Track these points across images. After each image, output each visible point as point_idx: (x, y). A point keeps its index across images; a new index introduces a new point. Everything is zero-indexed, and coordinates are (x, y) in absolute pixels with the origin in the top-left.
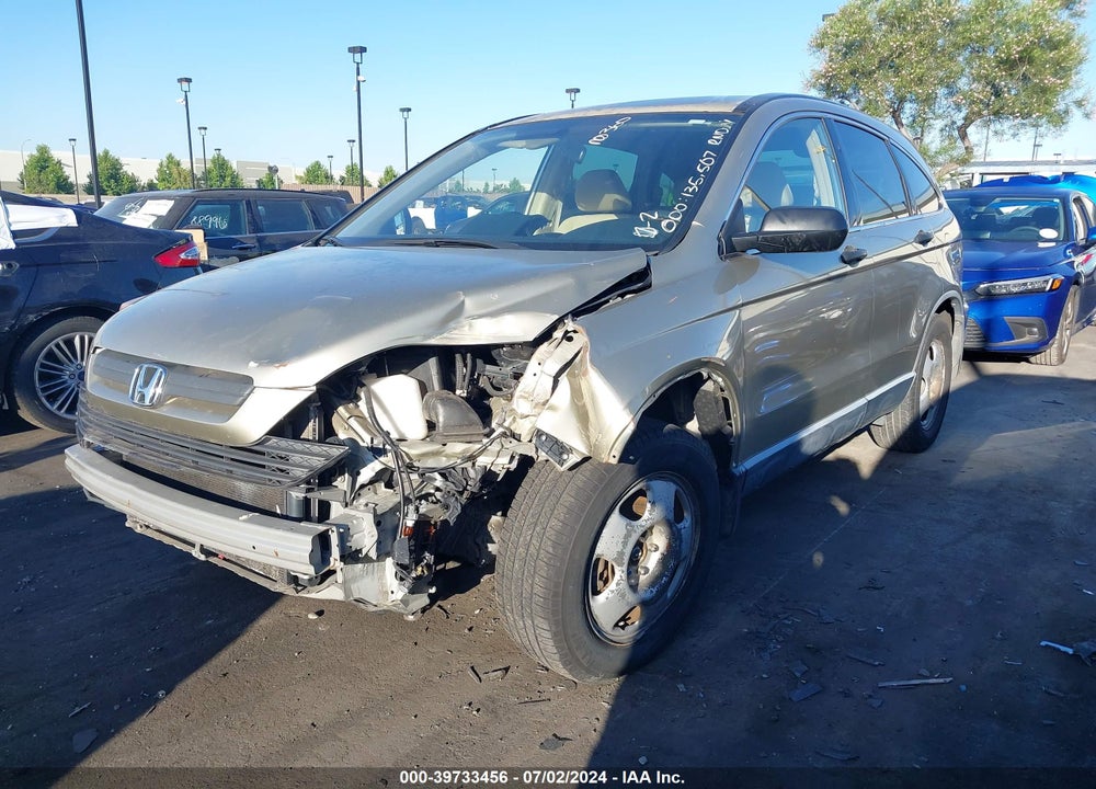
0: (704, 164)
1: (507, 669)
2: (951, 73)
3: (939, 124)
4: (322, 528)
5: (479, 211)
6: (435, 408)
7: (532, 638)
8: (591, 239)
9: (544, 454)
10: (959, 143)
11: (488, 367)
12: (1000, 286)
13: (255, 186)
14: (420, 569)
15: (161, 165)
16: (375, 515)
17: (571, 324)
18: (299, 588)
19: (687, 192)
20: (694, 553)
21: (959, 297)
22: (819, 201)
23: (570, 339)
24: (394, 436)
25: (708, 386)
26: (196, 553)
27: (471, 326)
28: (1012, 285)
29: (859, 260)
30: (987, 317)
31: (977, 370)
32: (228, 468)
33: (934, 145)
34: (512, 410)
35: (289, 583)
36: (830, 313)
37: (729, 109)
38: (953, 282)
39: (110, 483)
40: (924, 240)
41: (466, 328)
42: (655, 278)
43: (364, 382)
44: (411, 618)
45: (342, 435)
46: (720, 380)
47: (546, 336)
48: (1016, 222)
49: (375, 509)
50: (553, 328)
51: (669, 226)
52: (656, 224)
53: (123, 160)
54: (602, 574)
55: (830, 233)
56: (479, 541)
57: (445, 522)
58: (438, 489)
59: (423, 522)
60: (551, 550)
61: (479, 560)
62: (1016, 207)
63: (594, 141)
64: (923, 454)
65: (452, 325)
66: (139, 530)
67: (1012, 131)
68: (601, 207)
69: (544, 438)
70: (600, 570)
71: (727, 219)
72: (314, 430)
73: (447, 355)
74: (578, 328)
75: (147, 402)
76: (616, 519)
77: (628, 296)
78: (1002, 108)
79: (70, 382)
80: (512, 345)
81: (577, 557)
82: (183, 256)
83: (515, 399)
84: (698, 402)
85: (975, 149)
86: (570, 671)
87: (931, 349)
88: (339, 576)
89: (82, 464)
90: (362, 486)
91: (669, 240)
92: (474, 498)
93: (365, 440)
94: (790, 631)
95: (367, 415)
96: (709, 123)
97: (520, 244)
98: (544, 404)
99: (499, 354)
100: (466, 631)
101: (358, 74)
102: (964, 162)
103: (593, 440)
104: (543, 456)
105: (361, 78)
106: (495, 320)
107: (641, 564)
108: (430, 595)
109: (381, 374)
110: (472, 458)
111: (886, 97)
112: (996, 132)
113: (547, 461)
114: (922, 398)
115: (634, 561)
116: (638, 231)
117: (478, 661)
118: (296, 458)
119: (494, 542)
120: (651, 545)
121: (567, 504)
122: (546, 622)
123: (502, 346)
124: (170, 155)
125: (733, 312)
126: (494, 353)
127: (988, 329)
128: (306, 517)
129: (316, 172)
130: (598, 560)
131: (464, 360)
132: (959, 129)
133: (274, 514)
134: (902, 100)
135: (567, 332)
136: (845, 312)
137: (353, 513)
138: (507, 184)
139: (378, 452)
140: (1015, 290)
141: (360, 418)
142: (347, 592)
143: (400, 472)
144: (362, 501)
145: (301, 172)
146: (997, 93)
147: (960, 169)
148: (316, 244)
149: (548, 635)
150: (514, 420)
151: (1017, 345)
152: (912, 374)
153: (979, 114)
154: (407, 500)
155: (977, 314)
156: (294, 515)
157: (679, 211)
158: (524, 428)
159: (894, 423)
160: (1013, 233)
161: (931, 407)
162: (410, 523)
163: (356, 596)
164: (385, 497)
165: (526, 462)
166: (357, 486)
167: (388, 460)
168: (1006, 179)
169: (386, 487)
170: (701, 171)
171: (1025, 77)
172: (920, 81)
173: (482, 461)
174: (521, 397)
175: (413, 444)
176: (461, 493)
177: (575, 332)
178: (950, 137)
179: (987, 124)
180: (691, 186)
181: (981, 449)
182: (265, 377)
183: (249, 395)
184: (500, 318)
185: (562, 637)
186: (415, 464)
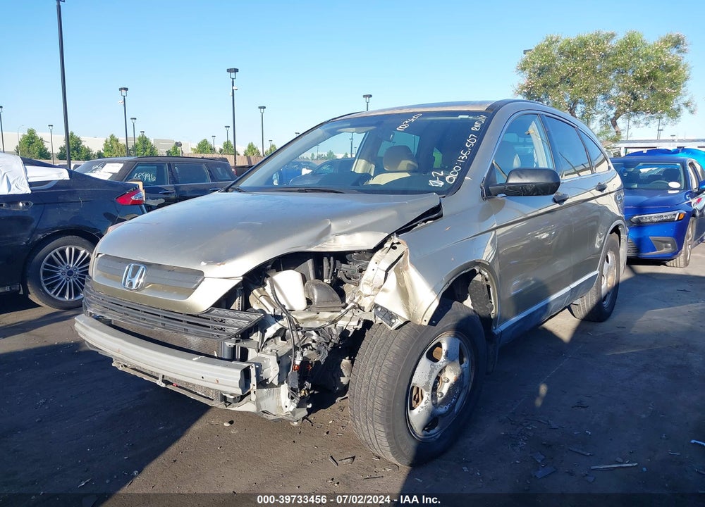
0: (470, 142)
1: (354, 458)
2: (605, 86)
3: (599, 117)
4: (246, 365)
5: (311, 171)
6: (312, 290)
7: (373, 436)
8: (402, 187)
9: (379, 319)
10: (612, 129)
11: (343, 265)
12: (646, 218)
13: (165, 155)
14: (303, 392)
15: (106, 142)
16: (278, 357)
17: (396, 238)
18: (227, 404)
19: (461, 159)
20: (471, 384)
21: (623, 224)
22: (537, 164)
23: (395, 248)
24: (287, 308)
25: (478, 278)
26: (159, 383)
27: (335, 240)
28: (654, 217)
29: (564, 200)
30: (637, 237)
31: (633, 271)
32: (186, 328)
33: (596, 130)
34: (360, 292)
35: (221, 401)
36: (542, 235)
37: (483, 109)
38: (619, 214)
39: (107, 338)
40: (602, 188)
41: (332, 241)
42: (444, 211)
43: (269, 274)
44: (296, 423)
45: (255, 307)
46: (486, 274)
47: (380, 246)
48: (652, 178)
49: (277, 354)
50: (385, 241)
51: (451, 179)
52: (442, 179)
53: (82, 138)
54: (415, 396)
55: (549, 184)
56: (335, 375)
57: (318, 362)
58: (314, 341)
59: (305, 362)
60: (385, 380)
61: (335, 388)
62: (649, 169)
63: (400, 128)
64: (604, 323)
65: (324, 239)
66: (120, 368)
67: (645, 122)
68: (400, 168)
69: (379, 309)
70: (414, 393)
71: (485, 176)
72: (239, 304)
73: (318, 257)
74: (400, 241)
75: (134, 287)
76: (424, 361)
77: (429, 222)
78: (638, 107)
79: (62, 277)
80: (359, 252)
81: (402, 384)
82: (133, 198)
83: (361, 285)
84: (471, 287)
85: (622, 132)
86: (396, 458)
87: (607, 257)
88: (253, 397)
89: (86, 326)
90: (268, 339)
91: (452, 188)
92: (335, 346)
93: (270, 310)
94: (531, 434)
95: (271, 295)
96: (471, 117)
97: (359, 191)
98: (379, 288)
99: (351, 258)
100: (325, 434)
101: (233, 85)
102: (616, 140)
103: (411, 310)
104: (379, 320)
105: (234, 88)
106: (349, 236)
107: (439, 390)
108: (308, 409)
109: (279, 270)
110: (334, 322)
111: (566, 100)
112: (635, 122)
113: (380, 324)
114: (603, 287)
115: (435, 389)
116: (431, 183)
117: (335, 453)
118: (230, 321)
119: (344, 376)
120: (445, 378)
121: (395, 351)
122: (382, 426)
123: (353, 252)
124: (112, 135)
125: (490, 233)
126: (348, 257)
127: (639, 245)
128: (233, 358)
129: (204, 146)
130: (413, 387)
131: (329, 260)
132: (612, 120)
133: (214, 357)
134: (575, 102)
135: (393, 244)
136: (550, 234)
137: (263, 356)
138: (325, 154)
139: (278, 318)
140: (656, 220)
141: (267, 297)
142: (258, 406)
143: (292, 330)
144: (268, 348)
145: (195, 146)
146: (635, 99)
147: (613, 145)
148: (227, 191)
149: (384, 435)
150: (360, 298)
151: (659, 254)
152: (597, 272)
153: (624, 111)
154: (296, 348)
155: (634, 235)
156: (226, 358)
157: (456, 171)
158: (366, 303)
159: (585, 304)
160: (653, 184)
161: (608, 293)
162: (298, 362)
163: (264, 409)
164: (282, 346)
165: (368, 324)
166: (265, 339)
167: (284, 323)
168: (645, 151)
169: (282, 340)
170: (468, 146)
171: (652, 88)
172: (586, 91)
173: (341, 323)
174: (365, 283)
175: (299, 313)
176: (328, 344)
177: (398, 243)
178: (606, 125)
179: (629, 117)
180: (463, 156)
181: (640, 320)
182: (211, 271)
183: (201, 282)
184: (352, 235)
185: (391, 436)
186: (300, 325)
